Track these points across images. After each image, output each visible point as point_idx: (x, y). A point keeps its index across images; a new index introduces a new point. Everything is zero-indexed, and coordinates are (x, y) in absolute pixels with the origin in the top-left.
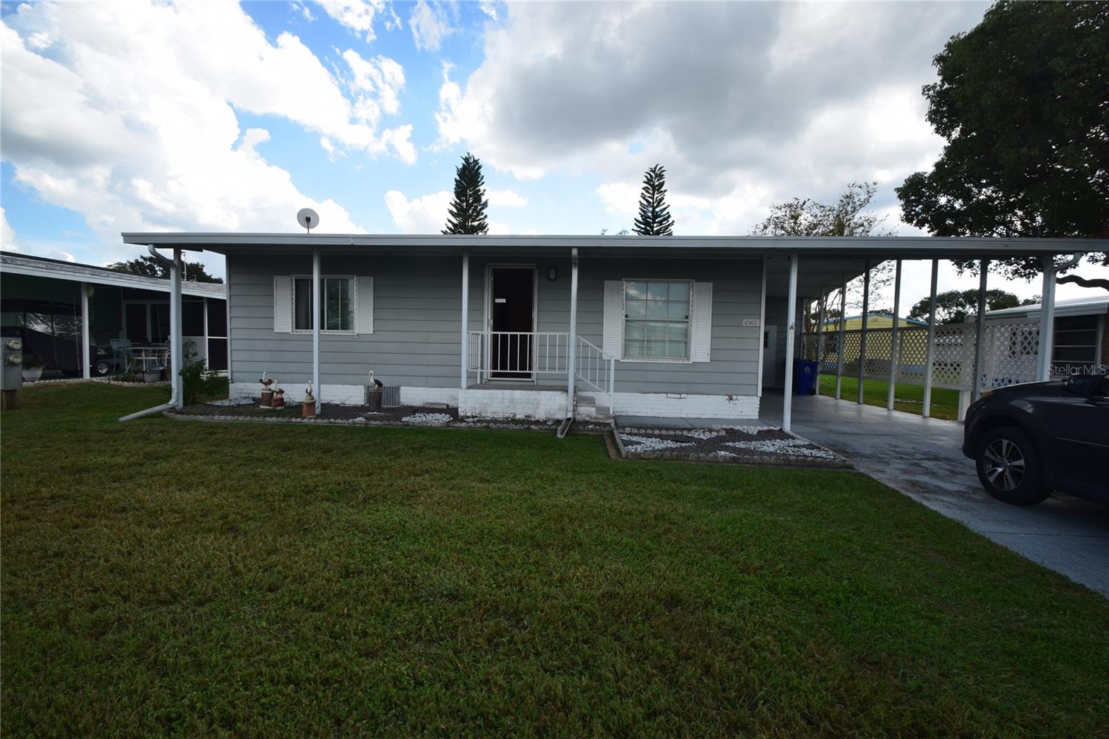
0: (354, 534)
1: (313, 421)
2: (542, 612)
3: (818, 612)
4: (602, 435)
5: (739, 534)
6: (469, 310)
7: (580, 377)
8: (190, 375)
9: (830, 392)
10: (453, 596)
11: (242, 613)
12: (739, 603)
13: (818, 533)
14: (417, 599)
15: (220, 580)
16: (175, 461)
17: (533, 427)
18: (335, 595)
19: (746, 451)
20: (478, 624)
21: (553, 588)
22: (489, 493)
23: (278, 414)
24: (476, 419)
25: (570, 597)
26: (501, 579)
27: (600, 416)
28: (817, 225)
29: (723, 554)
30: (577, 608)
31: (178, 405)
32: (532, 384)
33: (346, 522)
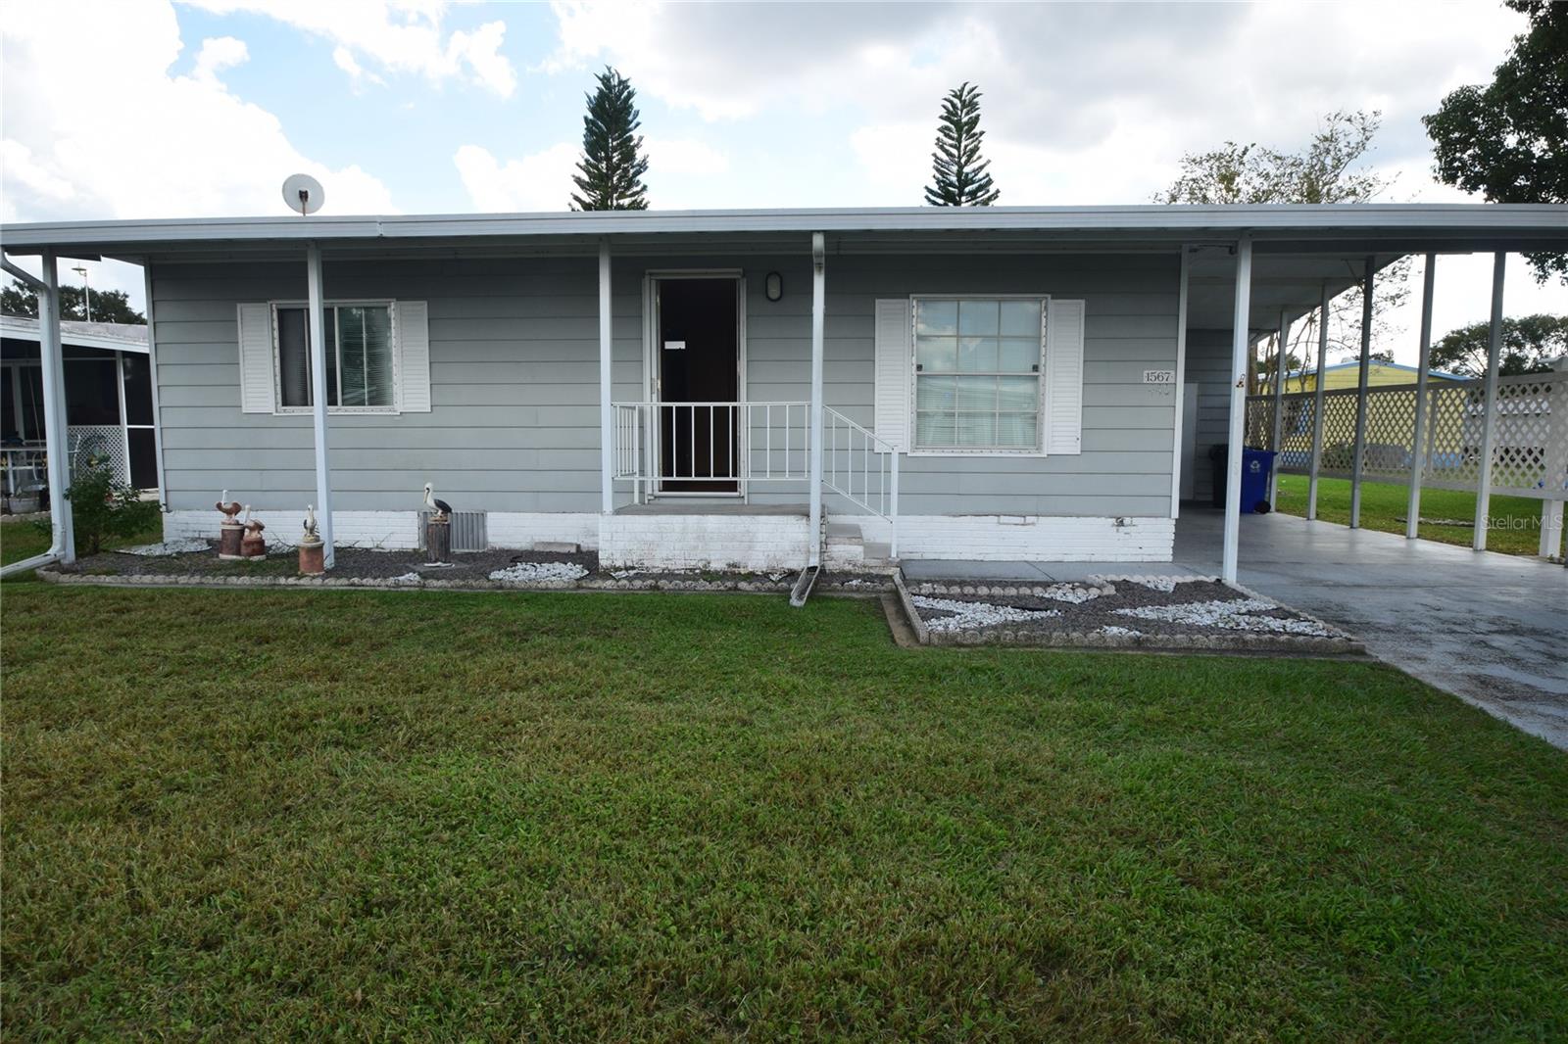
0: (385, 818)
1: (319, 581)
2: (775, 988)
3: (1354, 969)
4: (878, 599)
5: (1171, 801)
6: (614, 361)
7: (834, 487)
8: (89, 498)
9: (1296, 506)
10: (586, 955)
11: (143, 999)
12: (1190, 956)
13: (1325, 792)
14: (511, 962)
15: (104, 924)
16: (43, 667)
17: (743, 585)
18: (339, 957)
19: (1159, 625)
20: (640, 1020)
21: (796, 932)
22: (660, 724)
23: (254, 570)
24: (632, 572)
25: (833, 952)
26: (687, 914)
27: (873, 562)
28: (1271, 192)
29: (1142, 845)
30: (849, 978)
31: (65, 556)
32: (739, 502)
33: (368, 792)
